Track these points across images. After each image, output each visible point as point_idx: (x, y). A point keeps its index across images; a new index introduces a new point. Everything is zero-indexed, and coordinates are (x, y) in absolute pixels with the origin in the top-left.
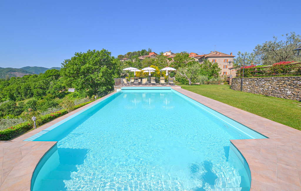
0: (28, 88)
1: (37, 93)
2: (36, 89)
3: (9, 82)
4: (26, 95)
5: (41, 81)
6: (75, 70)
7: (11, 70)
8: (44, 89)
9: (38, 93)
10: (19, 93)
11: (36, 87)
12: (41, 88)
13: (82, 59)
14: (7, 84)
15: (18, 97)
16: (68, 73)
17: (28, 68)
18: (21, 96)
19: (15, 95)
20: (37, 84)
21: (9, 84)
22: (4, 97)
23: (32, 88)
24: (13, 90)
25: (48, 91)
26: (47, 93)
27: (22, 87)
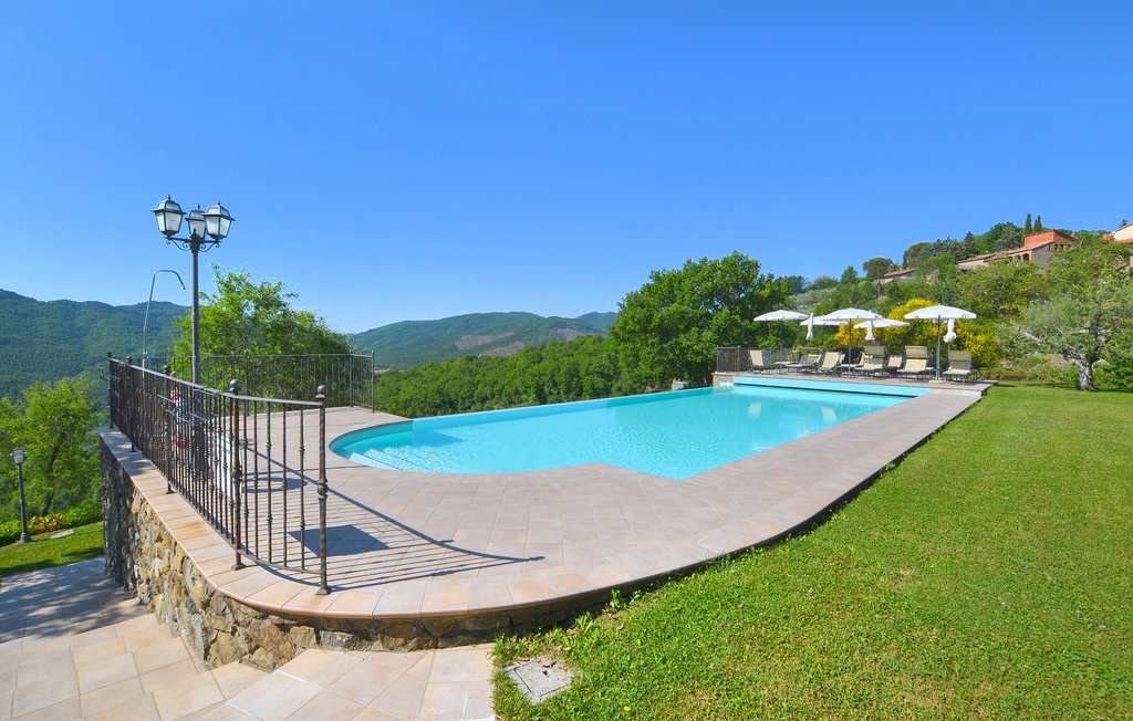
0: (574, 373)
1: (592, 388)
2: (590, 377)
3: (543, 354)
4: (568, 390)
5: (604, 355)
6: (638, 323)
7: (557, 323)
8: (609, 378)
9: (593, 386)
10: (555, 384)
11: (591, 369)
12: (602, 374)
13: (666, 288)
14: (537, 358)
15: (551, 394)
16: (621, 328)
17: (594, 315)
18: (559, 393)
19: (546, 389)
20: (595, 361)
21: (542, 358)
22: (525, 392)
23: (582, 373)
24: (545, 375)
25: (617, 385)
26: (613, 389)
27: (563, 370)
